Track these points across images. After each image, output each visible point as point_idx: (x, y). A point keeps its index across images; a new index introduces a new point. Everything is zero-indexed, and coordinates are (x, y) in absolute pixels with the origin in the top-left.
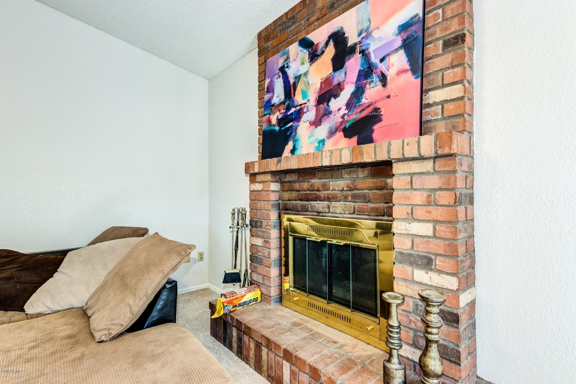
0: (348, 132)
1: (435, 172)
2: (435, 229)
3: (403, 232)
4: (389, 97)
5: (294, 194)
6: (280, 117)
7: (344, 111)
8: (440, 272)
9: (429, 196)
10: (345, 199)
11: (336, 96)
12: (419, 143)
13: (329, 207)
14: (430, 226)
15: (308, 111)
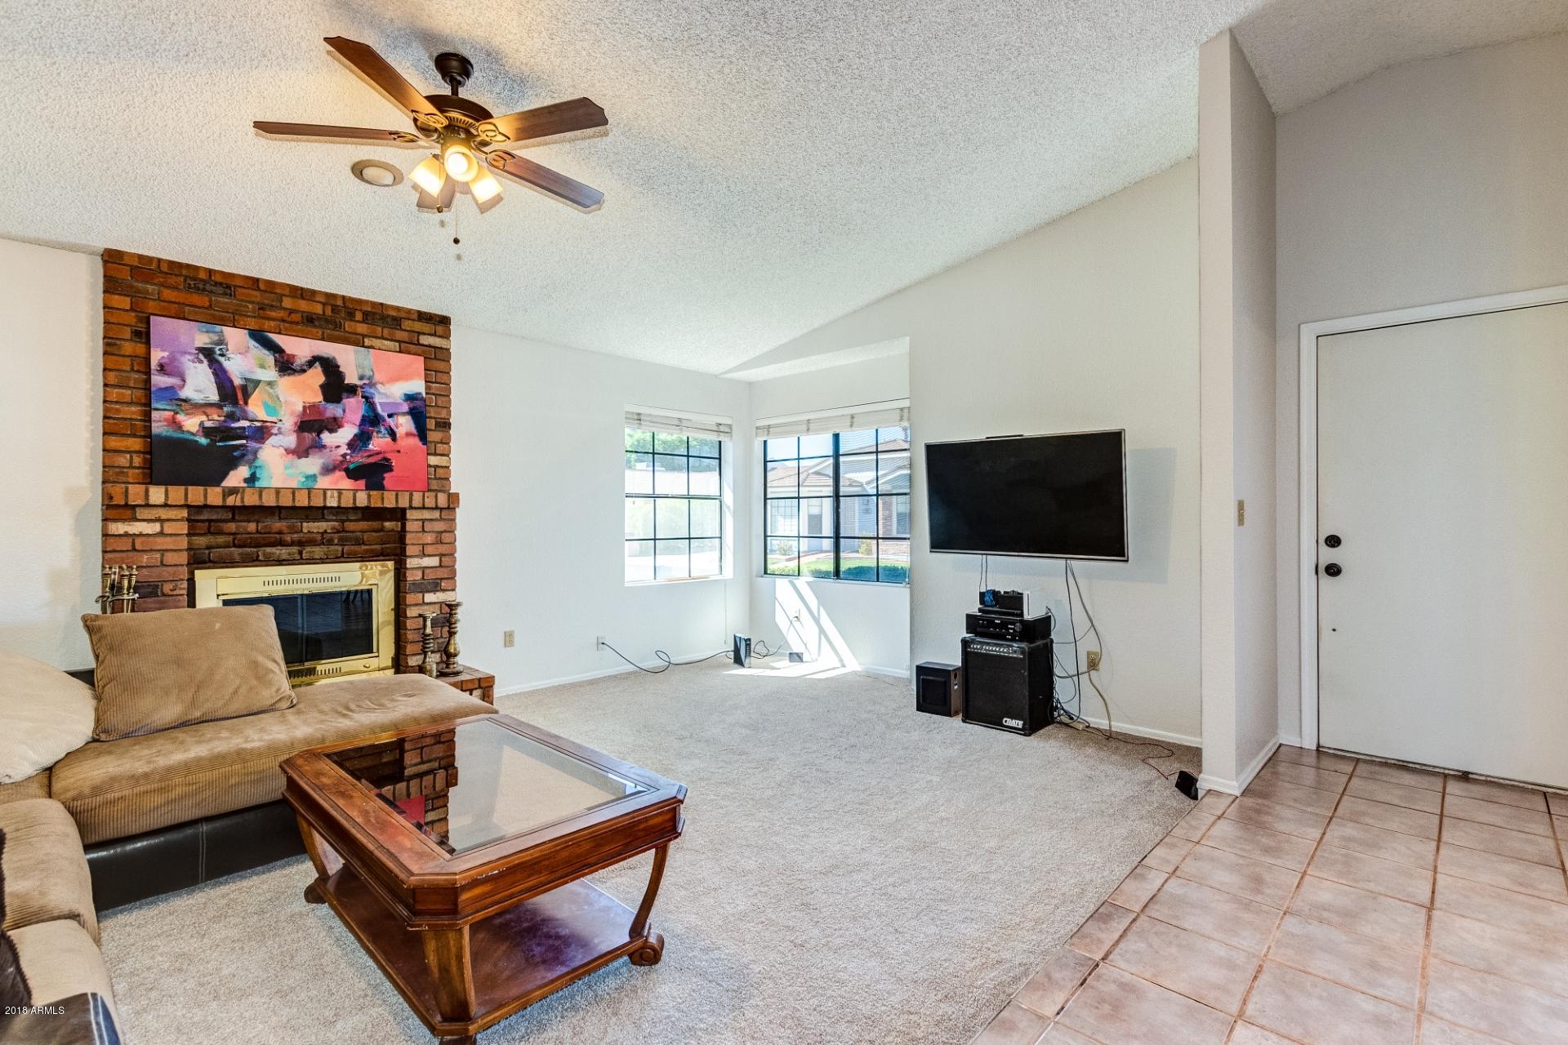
0: (353, 474)
1: (441, 519)
2: (441, 560)
3: (415, 566)
4: (399, 451)
5: (221, 539)
6: (208, 424)
7: (344, 450)
8: (444, 590)
9: (437, 537)
10: (330, 542)
11: (332, 431)
12: (436, 497)
13: (300, 553)
14: (437, 558)
15: (280, 433)
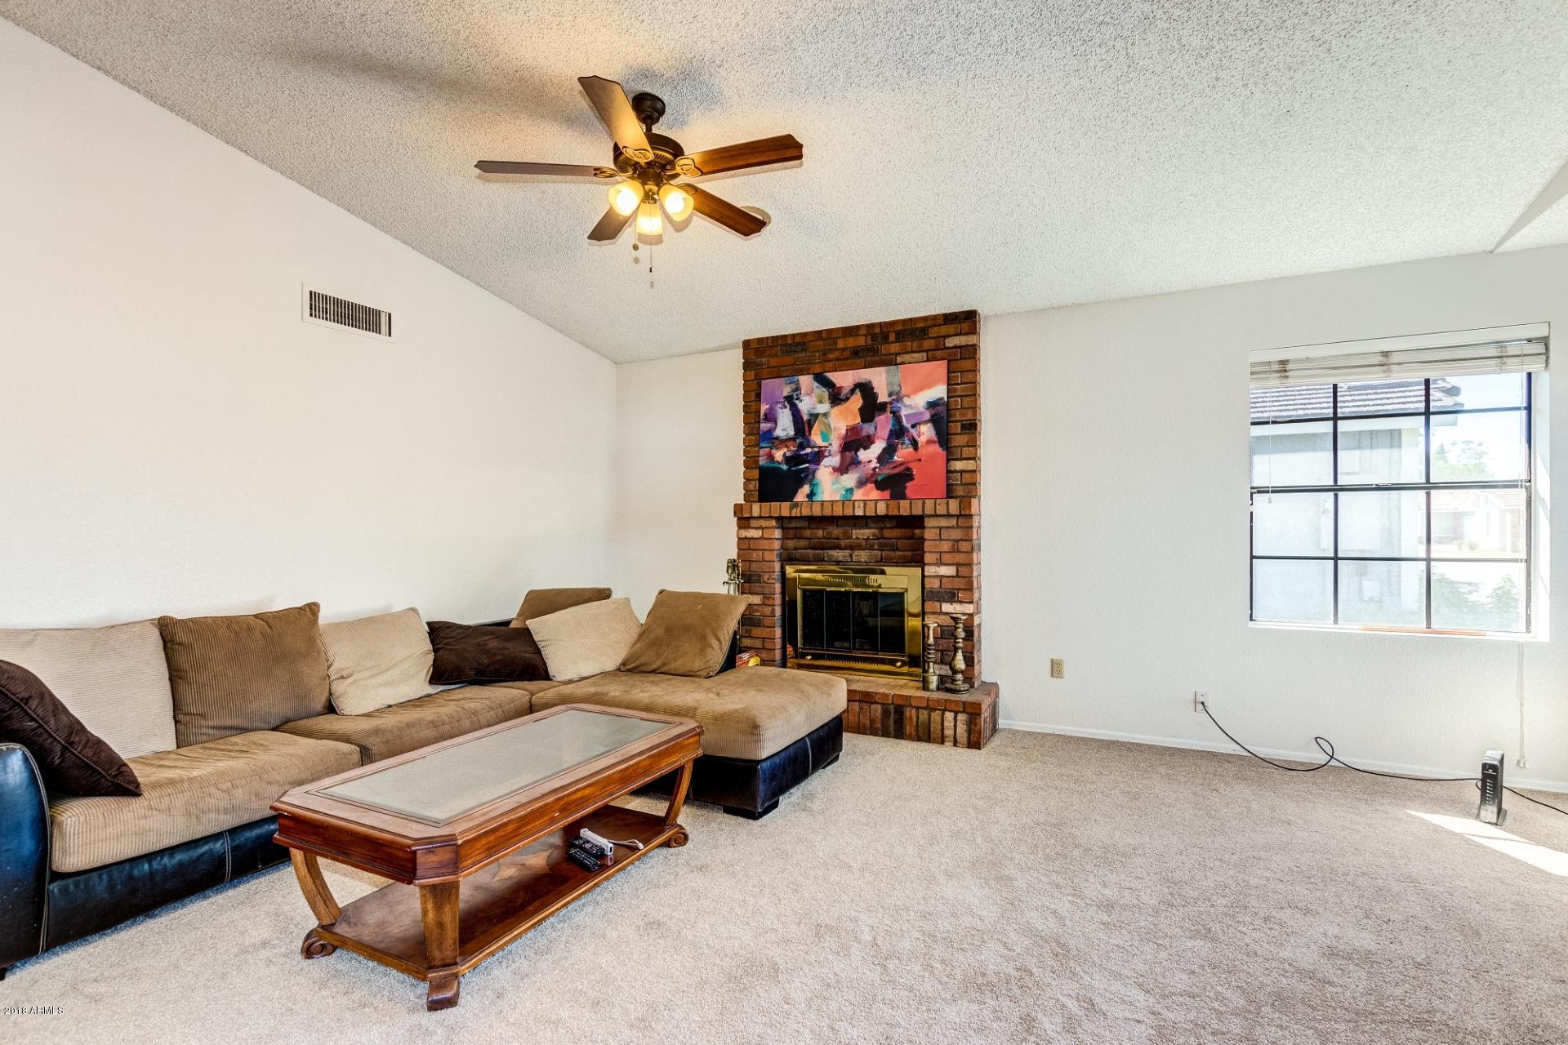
0: (880, 485)
1: (958, 527)
2: (957, 570)
3: (933, 574)
4: (920, 460)
5: (803, 543)
6: (788, 454)
7: (874, 464)
8: (961, 602)
9: (953, 545)
10: (871, 548)
11: (866, 448)
12: (948, 504)
13: (851, 556)
14: (954, 568)
15: (830, 455)
